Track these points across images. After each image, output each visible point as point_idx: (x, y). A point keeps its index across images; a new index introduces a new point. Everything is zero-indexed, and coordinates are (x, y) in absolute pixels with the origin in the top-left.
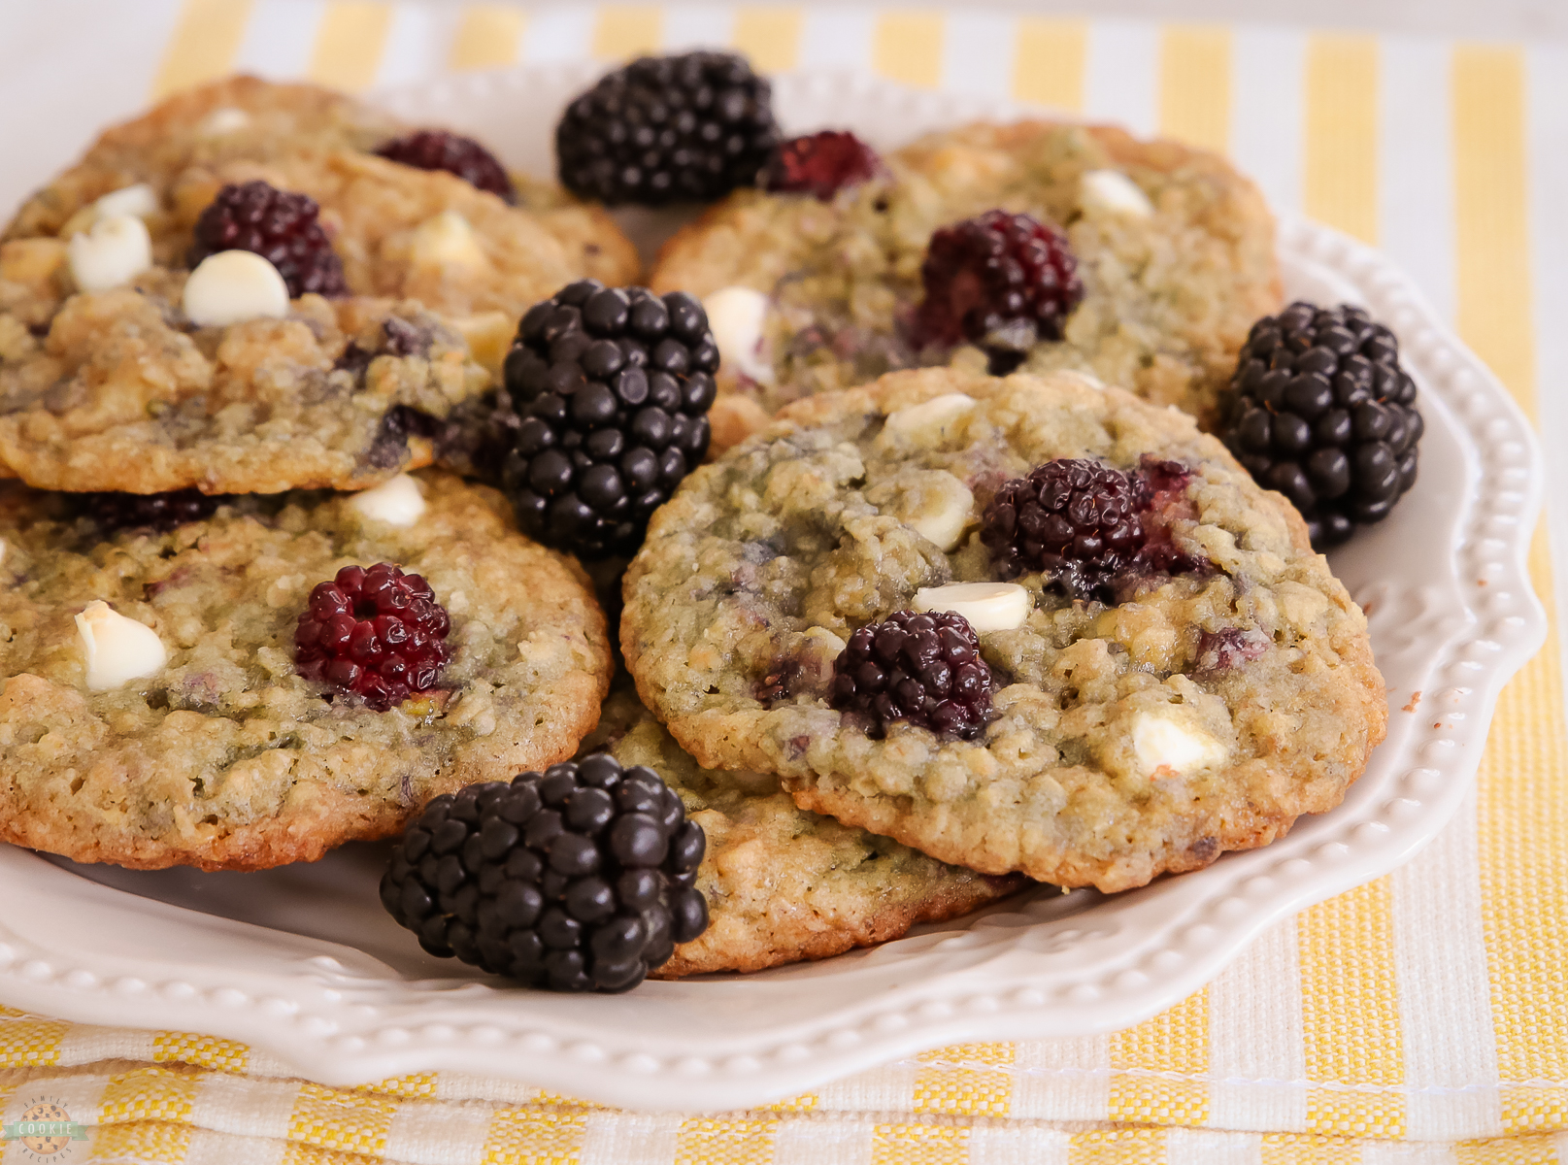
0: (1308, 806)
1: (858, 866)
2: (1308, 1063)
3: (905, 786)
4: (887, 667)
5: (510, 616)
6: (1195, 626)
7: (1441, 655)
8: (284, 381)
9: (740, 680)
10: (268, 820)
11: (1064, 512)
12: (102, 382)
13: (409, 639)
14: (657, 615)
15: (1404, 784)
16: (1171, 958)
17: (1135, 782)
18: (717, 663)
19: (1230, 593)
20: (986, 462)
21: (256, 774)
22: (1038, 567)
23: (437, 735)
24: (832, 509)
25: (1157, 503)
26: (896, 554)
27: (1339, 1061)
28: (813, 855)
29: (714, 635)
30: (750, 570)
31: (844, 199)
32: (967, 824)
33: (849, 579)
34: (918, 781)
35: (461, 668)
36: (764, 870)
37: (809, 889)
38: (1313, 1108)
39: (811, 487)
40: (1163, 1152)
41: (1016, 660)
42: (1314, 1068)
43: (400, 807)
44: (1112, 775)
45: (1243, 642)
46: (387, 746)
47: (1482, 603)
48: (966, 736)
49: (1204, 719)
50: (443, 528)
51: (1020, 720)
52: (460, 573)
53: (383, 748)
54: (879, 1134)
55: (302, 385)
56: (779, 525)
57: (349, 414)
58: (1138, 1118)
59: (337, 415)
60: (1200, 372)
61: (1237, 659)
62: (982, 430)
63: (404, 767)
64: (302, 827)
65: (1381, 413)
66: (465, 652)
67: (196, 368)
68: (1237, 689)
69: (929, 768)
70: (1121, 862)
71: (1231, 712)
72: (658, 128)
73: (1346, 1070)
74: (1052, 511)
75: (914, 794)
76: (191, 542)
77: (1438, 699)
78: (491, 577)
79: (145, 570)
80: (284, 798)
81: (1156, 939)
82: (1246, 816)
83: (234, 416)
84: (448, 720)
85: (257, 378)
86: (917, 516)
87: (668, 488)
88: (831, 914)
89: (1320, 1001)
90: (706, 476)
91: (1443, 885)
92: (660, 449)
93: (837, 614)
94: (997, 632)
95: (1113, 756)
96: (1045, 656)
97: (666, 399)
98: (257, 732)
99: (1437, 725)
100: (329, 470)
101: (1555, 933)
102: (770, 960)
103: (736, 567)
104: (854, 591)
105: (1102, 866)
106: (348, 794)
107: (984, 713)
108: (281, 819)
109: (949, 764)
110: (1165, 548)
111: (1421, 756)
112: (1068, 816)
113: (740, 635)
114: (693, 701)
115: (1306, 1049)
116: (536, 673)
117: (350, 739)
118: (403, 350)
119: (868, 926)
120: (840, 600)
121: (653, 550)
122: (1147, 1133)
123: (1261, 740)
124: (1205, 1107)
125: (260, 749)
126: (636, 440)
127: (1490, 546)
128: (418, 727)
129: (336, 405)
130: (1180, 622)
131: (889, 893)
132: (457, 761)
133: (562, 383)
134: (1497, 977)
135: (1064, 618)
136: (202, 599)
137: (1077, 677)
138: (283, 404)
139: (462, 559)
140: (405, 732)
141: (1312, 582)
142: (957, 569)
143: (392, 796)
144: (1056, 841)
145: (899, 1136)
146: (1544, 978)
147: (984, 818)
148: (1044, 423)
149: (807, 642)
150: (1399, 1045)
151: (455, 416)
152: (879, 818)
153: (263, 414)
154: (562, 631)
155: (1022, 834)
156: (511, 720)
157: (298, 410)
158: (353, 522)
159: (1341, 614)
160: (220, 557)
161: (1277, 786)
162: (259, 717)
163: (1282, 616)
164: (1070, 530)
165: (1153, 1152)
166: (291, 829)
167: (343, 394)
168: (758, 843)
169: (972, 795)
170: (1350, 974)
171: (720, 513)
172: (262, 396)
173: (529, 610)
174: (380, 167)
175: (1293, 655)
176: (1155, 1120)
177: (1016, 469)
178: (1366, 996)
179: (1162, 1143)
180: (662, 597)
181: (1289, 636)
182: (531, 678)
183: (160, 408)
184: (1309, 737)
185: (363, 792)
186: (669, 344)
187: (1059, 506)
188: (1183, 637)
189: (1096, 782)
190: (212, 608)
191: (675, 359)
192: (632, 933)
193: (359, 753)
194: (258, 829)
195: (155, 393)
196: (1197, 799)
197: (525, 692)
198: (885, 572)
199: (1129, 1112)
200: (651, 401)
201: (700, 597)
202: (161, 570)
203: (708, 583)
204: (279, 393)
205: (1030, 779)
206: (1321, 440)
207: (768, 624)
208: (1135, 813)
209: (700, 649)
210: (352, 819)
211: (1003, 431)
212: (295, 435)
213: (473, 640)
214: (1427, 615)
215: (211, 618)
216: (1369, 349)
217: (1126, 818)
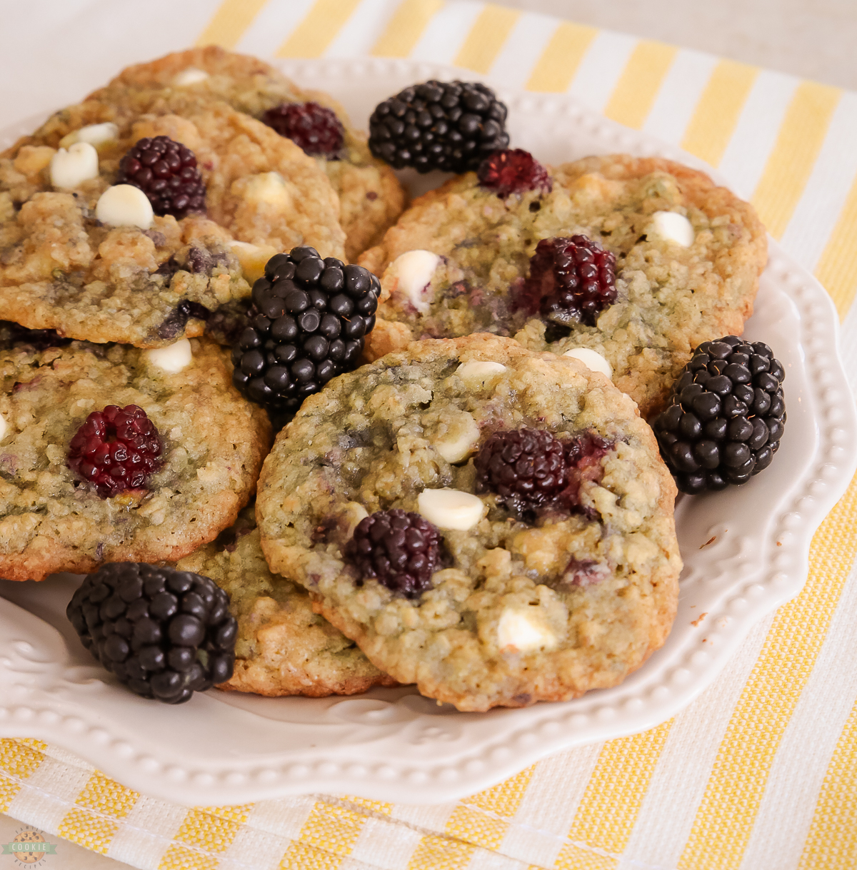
0: (594, 685)
1: (341, 651)
2: (574, 825)
3: (364, 620)
4: (374, 545)
5: (203, 448)
6: (568, 553)
7: (732, 589)
8: (125, 274)
9: (307, 523)
10: (16, 554)
11: (513, 465)
12: (34, 252)
13: (129, 459)
14: (279, 468)
15: (669, 676)
16: (477, 766)
17: (491, 650)
18: (298, 509)
19: (597, 536)
20: (494, 413)
21: (16, 527)
22: (495, 491)
23: (130, 519)
24: (396, 424)
25: (581, 464)
26: (419, 464)
27: (592, 828)
28: (316, 639)
29: (301, 492)
30: (337, 453)
31: (513, 199)
32: (391, 652)
33: (388, 473)
34: (372, 619)
35: (160, 478)
36: (283, 645)
37: (307, 660)
38: (560, 858)
39: (392, 407)
40: (467, 863)
41: (458, 552)
42: (575, 830)
43: (93, 560)
44: (481, 642)
45: (592, 572)
46: (96, 522)
47: (773, 558)
48: (410, 596)
49: (549, 618)
50: (191, 381)
51: (444, 593)
52: (184, 415)
53: (93, 523)
54: (316, 808)
55: (134, 278)
56: (369, 424)
57: (155, 301)
58: (460, 838)
59: (149, 301)
60: (668, 363)
61: (584, 581)
62: (503, 389)
63: (101, 537)
64: (32, 563)
65: (747, 425)
66: (168, 466)
67: (83, 254)
68: (578, 600)
69: (378, 612)
70: (469, 698)
71: (570, 614)
72: (424, 130)
73: (593, 836)
74: (508, 463)
75: (368, 625)
76: (49, 361)
77: (714, 622)
78: (201, 420)
79: (20, 373)
80: (29, 542)
81: (476, 750)
82: (553, 685)
83: (96, 288)
84: (139, 511)
85: (112, 269)
86: (443, 440)
87: (320, 383)
88: (316, 678)
89: (599, 784)
90: (343, 381)
91: (706, 722)
92: (317, 362)
93: (375, 494)
94: (454, 530)
95: (485, 631)
96: (476, 553)
97: (329, 332)
98: (28, 498)
99: (704, 640)
100: (129, 337)
101: (755, 773)
102: (279, 693)
103: (329, 450)
104: (388, 482)
105: (460, 697)
106: (66, 547)
107: (425, 584)
108: (23, 555)
109: (391, 614)
110: (572, 496)
111: (687, 659)
112: (446, 662)
113: (316, 494)
114: (277, 530)
115: (576, 816)
116: (202, 489)
117: (76, 514)
118: (195, 269)
119: (341, 685)
120: (379, 485)
121: (295, 424)
122: (464, 847)
123: (580, 637)
124: (499, 842)
125: (25, 510)
126: (304, 354)
127: (795, 519)
128: (121, 511)
129: (149, 295)
130: (562, 548)
131: (354, 672)
132: (135, 538)
133: (272, 311)
134: (709, 794)
135: (499, 528)
136: (40, 400)
137: (488, 571)
138: (121, 289)
139: (189, 406)
140: (110, 515)
141: (653, 537)
142: (456, 478)
143: (91, 553)
144: (435, 676)
145: (327, 812)
146: (736, 802)
147: (400, 652)
148: (540, 392)
149: (344, 512)
150: (632, 826)
151: (222, 309)
152: (351, 631)
153: (110, 292)
154: (229, 464)
155: (417, 668)
156: (175, 518)
157: (127, 294)
158: (144, 366)
159: (664, 561)
160: (63, 373)
161: (576, 670)
162: (33, 489)
163: (625, 556)
164: (515, 476)
165: (462, 861)
166: (25, 564)
167: (156, 288)
168: (283, 628)
169: (397, 636)
170: (625, 769)
171: (341, 408)
172: (113, 280)
173: (214, 446)
174: (257, 127)
175: (621, 584)
176: (470, 841)
177: (513, 420)
178: (628, 786)
179: (470, 856)
180: (287, 456)
181: (626, 570)
182: (199, 490)
183: (58, 275)
184: (609, 642)
185: (75, 547)
186: (341, 297)
187: (512, 460)
188: (560, 558)
189: (469, 646)
190: (44, 406)
191: (344, 306)
192: (175, 679)
193: (77, 524)
194: (10, 558)
195: (57, 265)
196: (526, 669)
197: (190, 501)
198: (409, 474)
199: (456, 833)
200: (319, 332)
201: (306, 463)
202: (28, 375)
203: (312, 455)
204: (122, 280)
205: (435, 632)
206: (706, 435)
207: (333, 492)
208: (485, 671)
209: (291, 498)
210: (65, 562)
211: (515, 392)
212: (120, 310)
213: (175, 460)
214: (739, 557)
215: (39, 413)
216: (757, 380)
217: (479, 672)
